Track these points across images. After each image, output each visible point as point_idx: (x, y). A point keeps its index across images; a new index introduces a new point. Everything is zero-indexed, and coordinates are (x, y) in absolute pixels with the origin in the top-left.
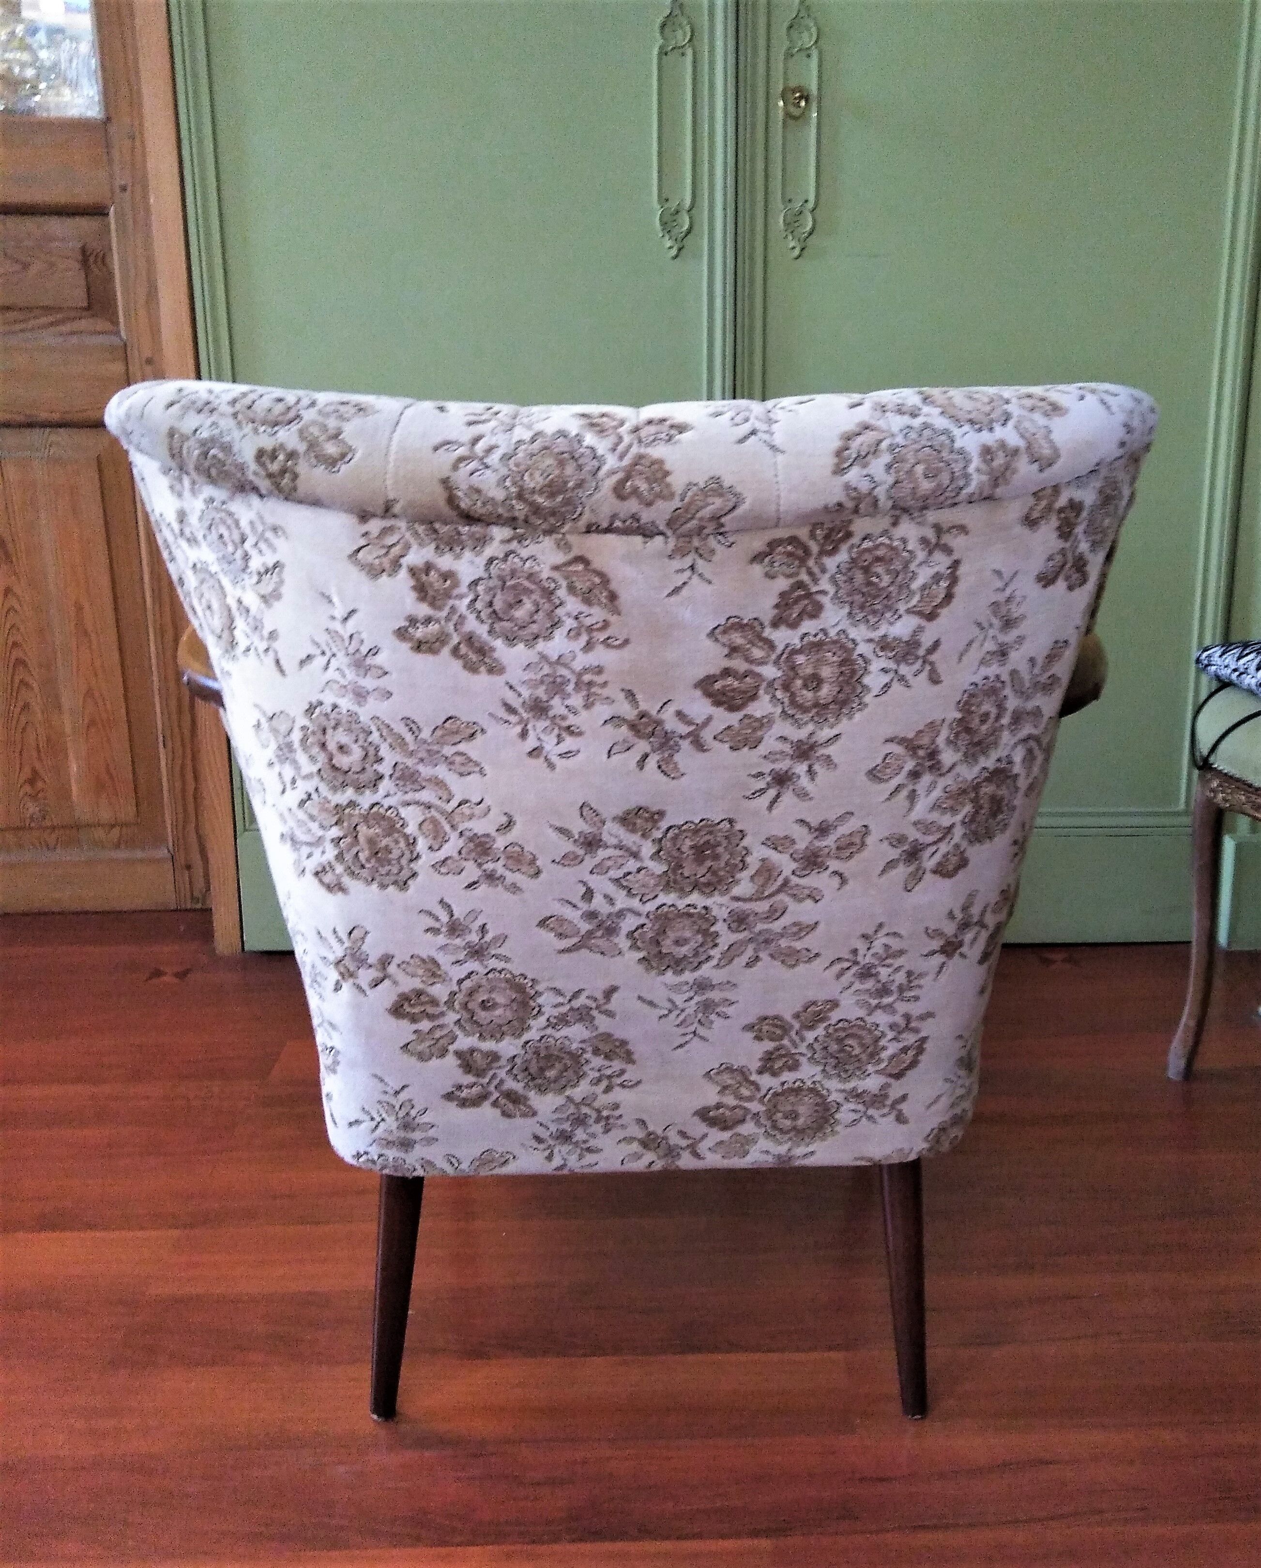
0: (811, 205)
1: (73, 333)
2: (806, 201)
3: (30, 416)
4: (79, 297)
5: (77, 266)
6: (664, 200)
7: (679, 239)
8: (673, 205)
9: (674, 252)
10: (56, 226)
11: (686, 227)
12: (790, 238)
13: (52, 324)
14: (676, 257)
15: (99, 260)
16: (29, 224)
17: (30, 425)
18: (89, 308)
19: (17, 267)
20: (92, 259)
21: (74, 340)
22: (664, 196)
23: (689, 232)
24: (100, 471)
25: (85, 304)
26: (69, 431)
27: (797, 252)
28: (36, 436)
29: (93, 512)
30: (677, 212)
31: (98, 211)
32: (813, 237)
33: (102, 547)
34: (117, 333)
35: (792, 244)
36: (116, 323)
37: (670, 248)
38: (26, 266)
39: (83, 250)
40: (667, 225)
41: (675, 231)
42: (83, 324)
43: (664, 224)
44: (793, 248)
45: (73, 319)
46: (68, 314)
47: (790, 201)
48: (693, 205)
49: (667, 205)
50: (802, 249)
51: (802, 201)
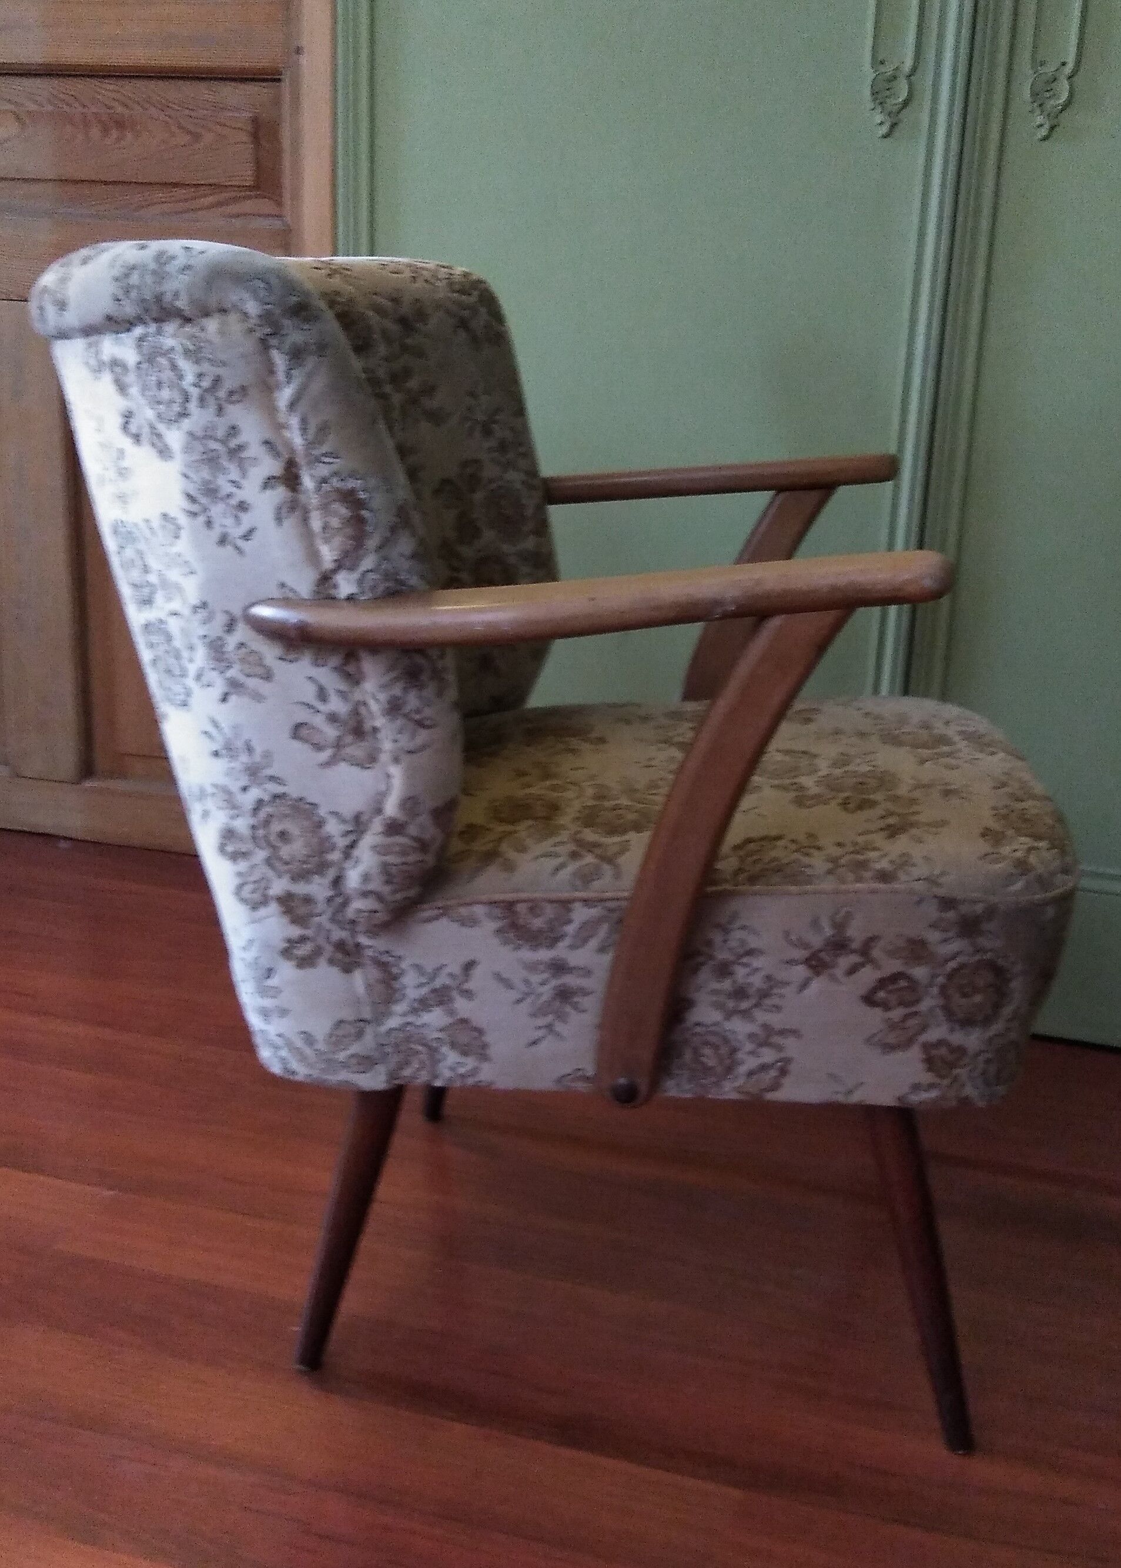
0: (1068, 70)
1: (237, 215)
2: (1064, 64)
4: (246, 174)
5: (244, 137)
6: (878, 62)
7: (894, 113)
8: (888, 69)
9: (884, 129)
10: (231, 94)
11: (903, 95)
12: (1038, 112)
13: (220, 204)
14: (885, 136)
15: (271, 134)
16: (202, 91)
18: (256, 187)
20: (262, 132)
21: (238, 223)
22: (879, 58)
23: (906, 103)
25: (252, 184)
27: (1044, 132)
30: (894, 78)
31: (270, 77)
32: (1071, 109)
34: (282, 216)
35: (1039, 120)
36: (281, 205)
37: (881, 123)
38: (196, 137)
39: (255, 121)
40: (880, 93)
41: (891, 101)
42: (248, 206)
43: (876, 93)
44: (1041, 125)
45: (235, 200)
46: (233, 194)
47: (1043, 63)
48: (914, 70)
49: (882, 69)
50: (1052, 128)
51: (1058, 64)
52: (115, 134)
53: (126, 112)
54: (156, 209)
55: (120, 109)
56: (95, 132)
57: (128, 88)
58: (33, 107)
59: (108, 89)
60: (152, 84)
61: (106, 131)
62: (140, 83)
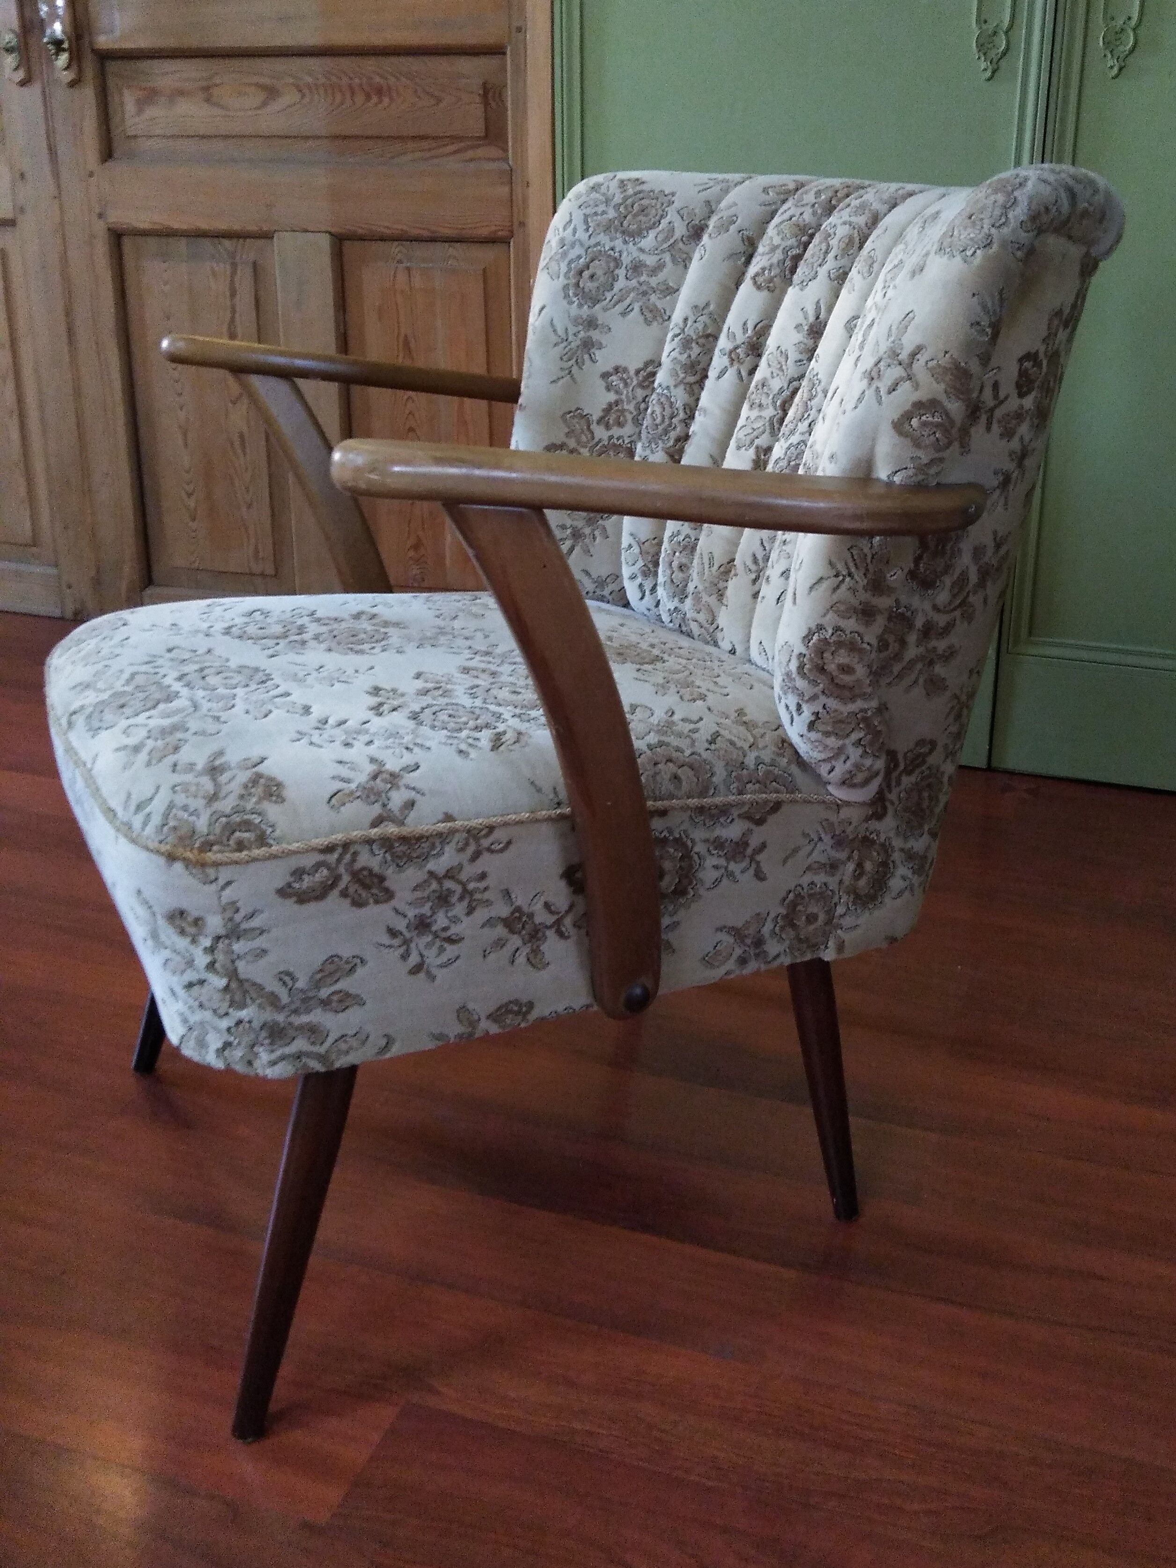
0: (1132, 23)
1: (471, 160)
2: (1129, 18)
3: (433, 232)
4: (477, 127)
5: (478, 99)
6: (982, 21)
7: (995, 60)
8: (991, 26)
9: (988, 74)
10: (465, 65)
11: (1002, 48)
12: (1109, 56)
13: (455, 152)
14: (989, 79)
15: (497, 95)
16: (441, 65)
17: (433, 240)
18: (486, 136)
19: (433, 102)
20: (491, 94)
21: (472, 166)
22: (983, 18)
23: (1004, 53)
24: (485, 282)
25: (483, 134)
26: (464, 246)
27: (1115, 70)
28: (439, 249)
29: (476, 315)
30: (995, 33)
31: (496, 51)
32: (1136, 54)
33: (482, 349)
34: (506, 160)
35: (1110, 64)
36: (506, 150)
37: (985, 70)
38: (439, 100)
39: (484, 85)
40: (983, 47)
41: (991, 53)
42: (480, 152)
43: (980, 46)
44: (1112, 67)
45: (473, 147)
46: (469, 143)
47: (1113, 19)
48: (1011, 26)
49: (984, 27)
50: (1121, 69)
51: (1124, 18)
52: (375, 99)
53: (382, 81)
54: (409, 157)
55: (378, 79)
56: (360, 98)
57: (389, 64)
58: (310, 80)
59: (370, 64)
60: (402, 59)
61: (368, 97)
62: (394, 60)
